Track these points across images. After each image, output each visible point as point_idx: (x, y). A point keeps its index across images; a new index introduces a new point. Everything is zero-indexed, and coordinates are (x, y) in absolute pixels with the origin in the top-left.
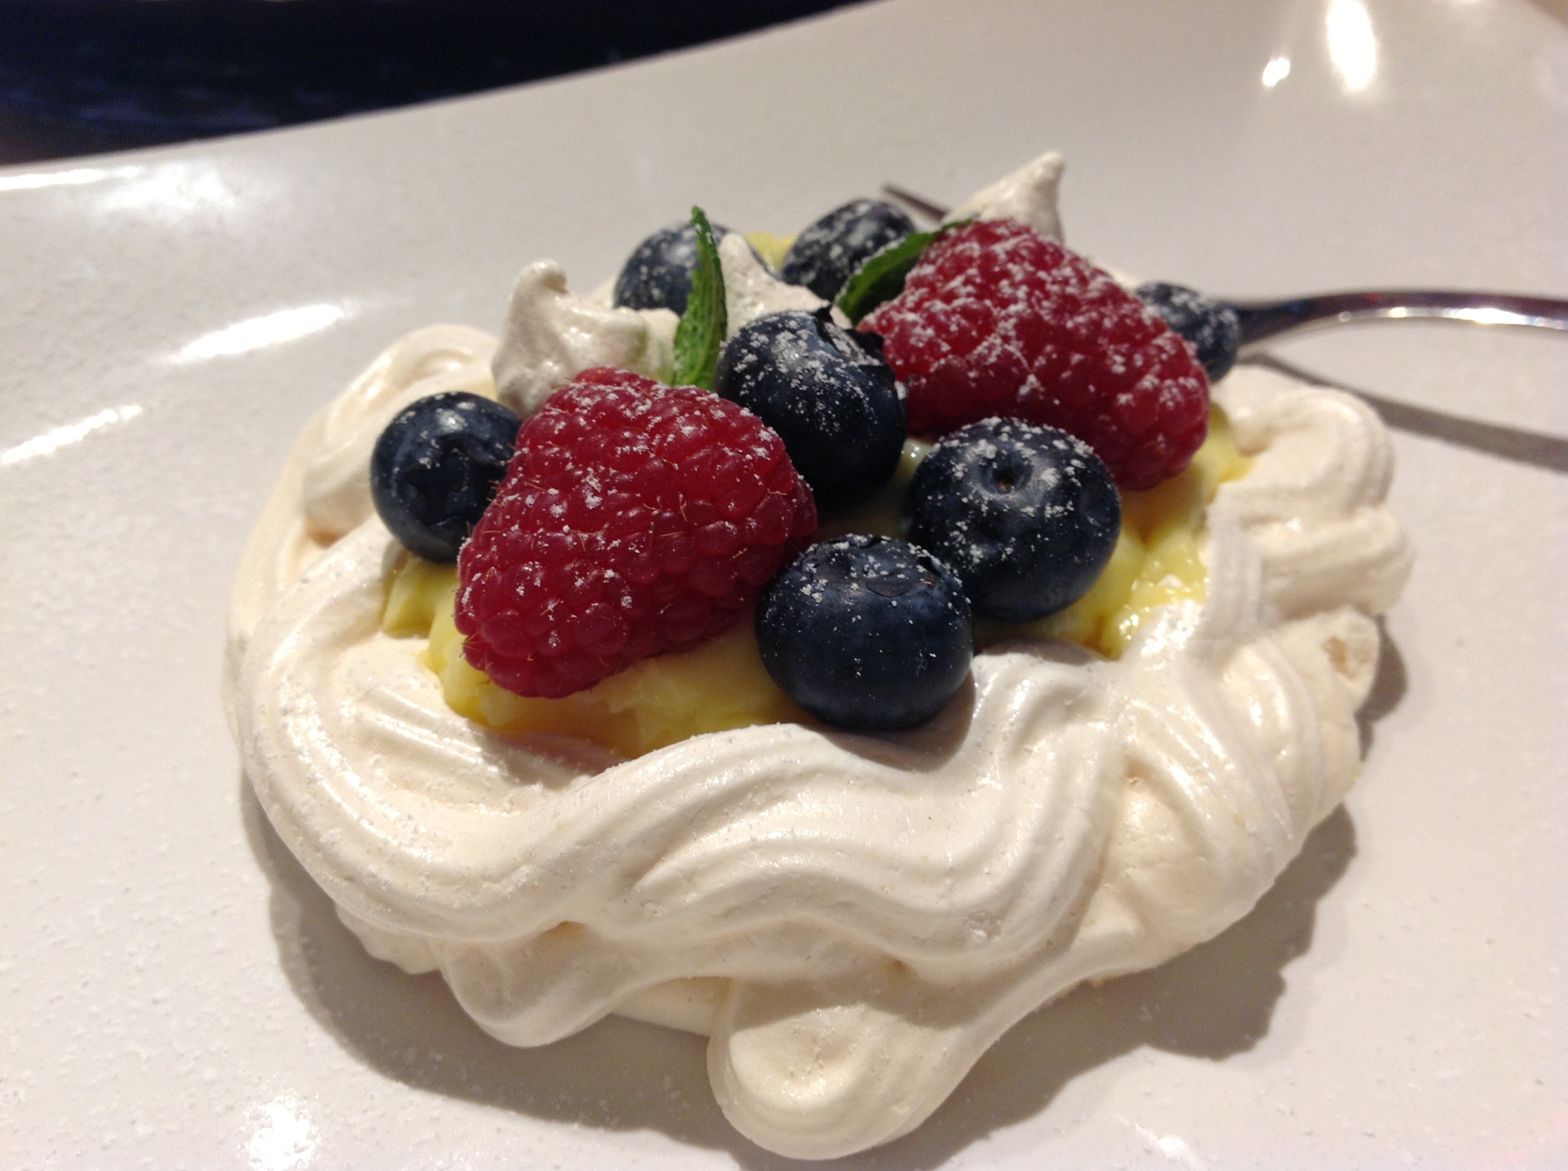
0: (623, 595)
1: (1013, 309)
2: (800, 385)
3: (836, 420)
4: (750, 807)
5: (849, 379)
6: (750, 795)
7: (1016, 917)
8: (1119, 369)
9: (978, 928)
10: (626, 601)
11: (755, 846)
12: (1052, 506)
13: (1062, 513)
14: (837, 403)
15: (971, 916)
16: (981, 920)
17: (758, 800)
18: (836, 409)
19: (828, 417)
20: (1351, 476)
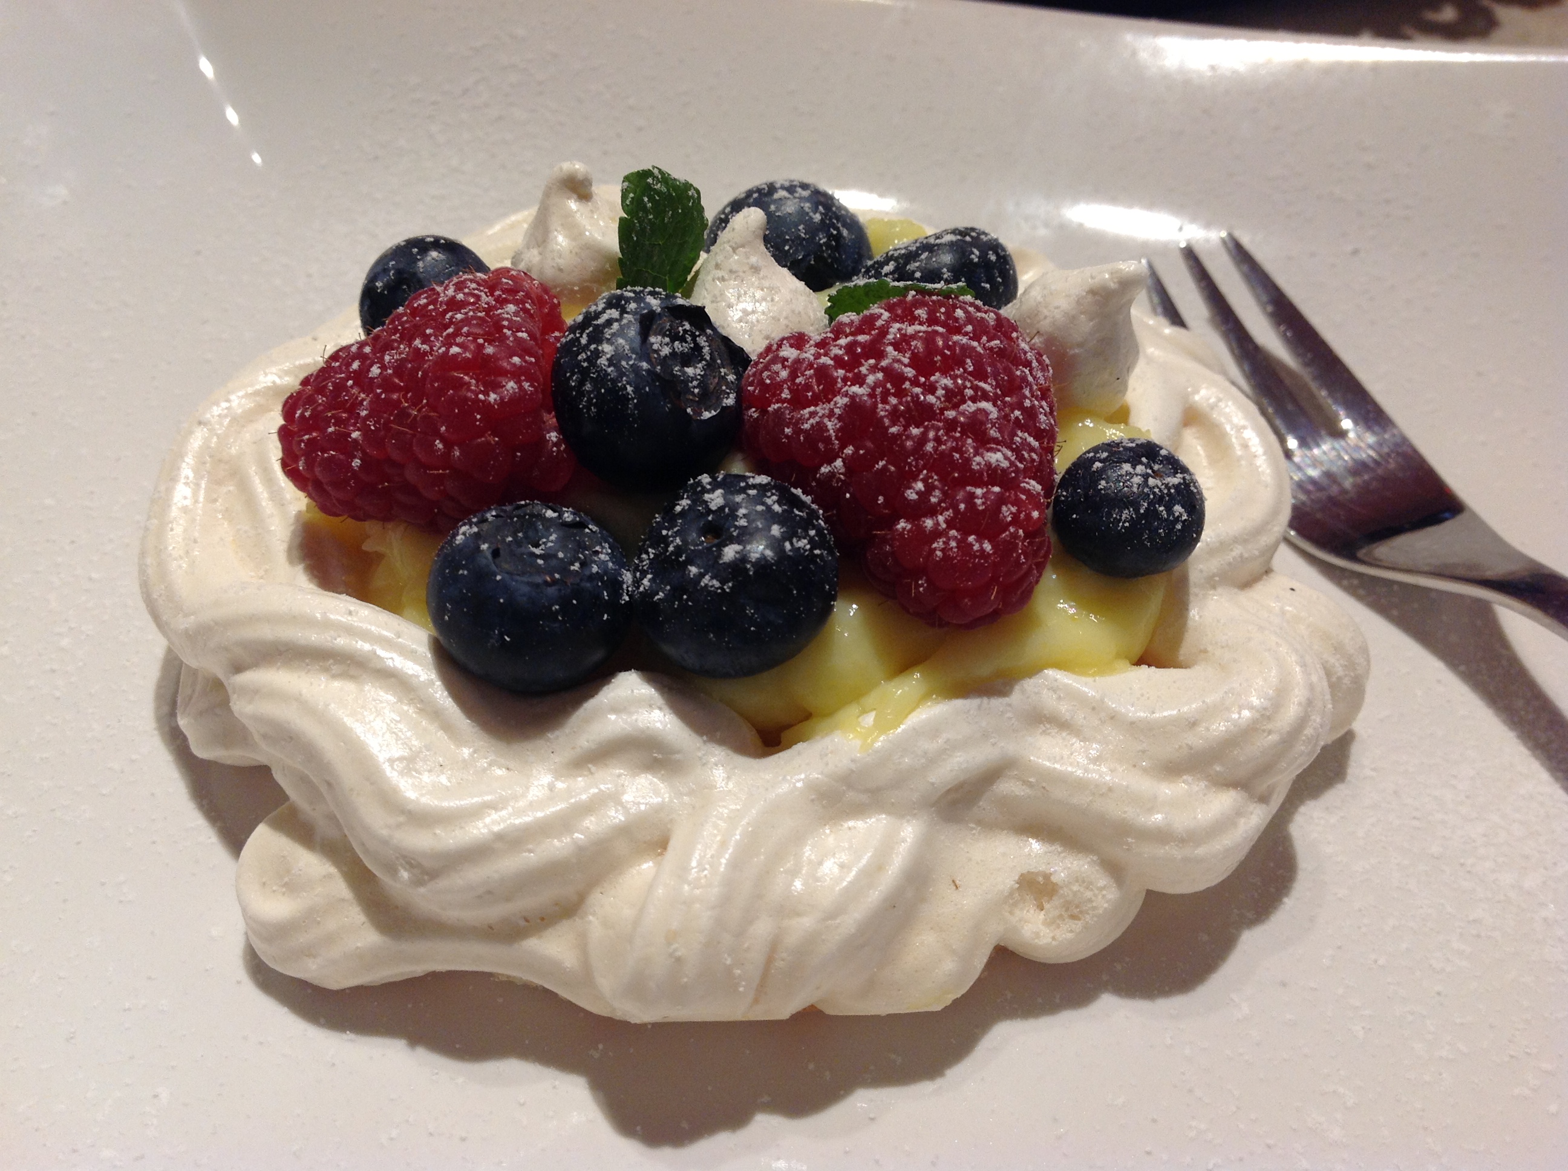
0: (355, 457)
1: (856, 389)
2: (585, 360)
3: (595, 405)
4: (326, 670)
5: (627, 376)
6: (331, 661)
7: (442, 883)
8: (911, 495)
9: (406, 870)
10: (356, 463)
11: (299, 700)
12: (712, 578)
13: (717, 588)
14: (603, 391)
15: (404, 857)
16: (412, 866)
17: (336, 669)
18: (599, 395)
19: (590, 400)
20: (1195, 740)
